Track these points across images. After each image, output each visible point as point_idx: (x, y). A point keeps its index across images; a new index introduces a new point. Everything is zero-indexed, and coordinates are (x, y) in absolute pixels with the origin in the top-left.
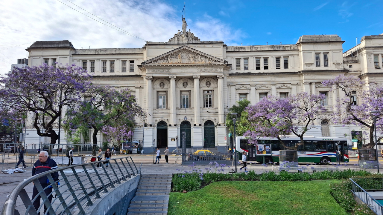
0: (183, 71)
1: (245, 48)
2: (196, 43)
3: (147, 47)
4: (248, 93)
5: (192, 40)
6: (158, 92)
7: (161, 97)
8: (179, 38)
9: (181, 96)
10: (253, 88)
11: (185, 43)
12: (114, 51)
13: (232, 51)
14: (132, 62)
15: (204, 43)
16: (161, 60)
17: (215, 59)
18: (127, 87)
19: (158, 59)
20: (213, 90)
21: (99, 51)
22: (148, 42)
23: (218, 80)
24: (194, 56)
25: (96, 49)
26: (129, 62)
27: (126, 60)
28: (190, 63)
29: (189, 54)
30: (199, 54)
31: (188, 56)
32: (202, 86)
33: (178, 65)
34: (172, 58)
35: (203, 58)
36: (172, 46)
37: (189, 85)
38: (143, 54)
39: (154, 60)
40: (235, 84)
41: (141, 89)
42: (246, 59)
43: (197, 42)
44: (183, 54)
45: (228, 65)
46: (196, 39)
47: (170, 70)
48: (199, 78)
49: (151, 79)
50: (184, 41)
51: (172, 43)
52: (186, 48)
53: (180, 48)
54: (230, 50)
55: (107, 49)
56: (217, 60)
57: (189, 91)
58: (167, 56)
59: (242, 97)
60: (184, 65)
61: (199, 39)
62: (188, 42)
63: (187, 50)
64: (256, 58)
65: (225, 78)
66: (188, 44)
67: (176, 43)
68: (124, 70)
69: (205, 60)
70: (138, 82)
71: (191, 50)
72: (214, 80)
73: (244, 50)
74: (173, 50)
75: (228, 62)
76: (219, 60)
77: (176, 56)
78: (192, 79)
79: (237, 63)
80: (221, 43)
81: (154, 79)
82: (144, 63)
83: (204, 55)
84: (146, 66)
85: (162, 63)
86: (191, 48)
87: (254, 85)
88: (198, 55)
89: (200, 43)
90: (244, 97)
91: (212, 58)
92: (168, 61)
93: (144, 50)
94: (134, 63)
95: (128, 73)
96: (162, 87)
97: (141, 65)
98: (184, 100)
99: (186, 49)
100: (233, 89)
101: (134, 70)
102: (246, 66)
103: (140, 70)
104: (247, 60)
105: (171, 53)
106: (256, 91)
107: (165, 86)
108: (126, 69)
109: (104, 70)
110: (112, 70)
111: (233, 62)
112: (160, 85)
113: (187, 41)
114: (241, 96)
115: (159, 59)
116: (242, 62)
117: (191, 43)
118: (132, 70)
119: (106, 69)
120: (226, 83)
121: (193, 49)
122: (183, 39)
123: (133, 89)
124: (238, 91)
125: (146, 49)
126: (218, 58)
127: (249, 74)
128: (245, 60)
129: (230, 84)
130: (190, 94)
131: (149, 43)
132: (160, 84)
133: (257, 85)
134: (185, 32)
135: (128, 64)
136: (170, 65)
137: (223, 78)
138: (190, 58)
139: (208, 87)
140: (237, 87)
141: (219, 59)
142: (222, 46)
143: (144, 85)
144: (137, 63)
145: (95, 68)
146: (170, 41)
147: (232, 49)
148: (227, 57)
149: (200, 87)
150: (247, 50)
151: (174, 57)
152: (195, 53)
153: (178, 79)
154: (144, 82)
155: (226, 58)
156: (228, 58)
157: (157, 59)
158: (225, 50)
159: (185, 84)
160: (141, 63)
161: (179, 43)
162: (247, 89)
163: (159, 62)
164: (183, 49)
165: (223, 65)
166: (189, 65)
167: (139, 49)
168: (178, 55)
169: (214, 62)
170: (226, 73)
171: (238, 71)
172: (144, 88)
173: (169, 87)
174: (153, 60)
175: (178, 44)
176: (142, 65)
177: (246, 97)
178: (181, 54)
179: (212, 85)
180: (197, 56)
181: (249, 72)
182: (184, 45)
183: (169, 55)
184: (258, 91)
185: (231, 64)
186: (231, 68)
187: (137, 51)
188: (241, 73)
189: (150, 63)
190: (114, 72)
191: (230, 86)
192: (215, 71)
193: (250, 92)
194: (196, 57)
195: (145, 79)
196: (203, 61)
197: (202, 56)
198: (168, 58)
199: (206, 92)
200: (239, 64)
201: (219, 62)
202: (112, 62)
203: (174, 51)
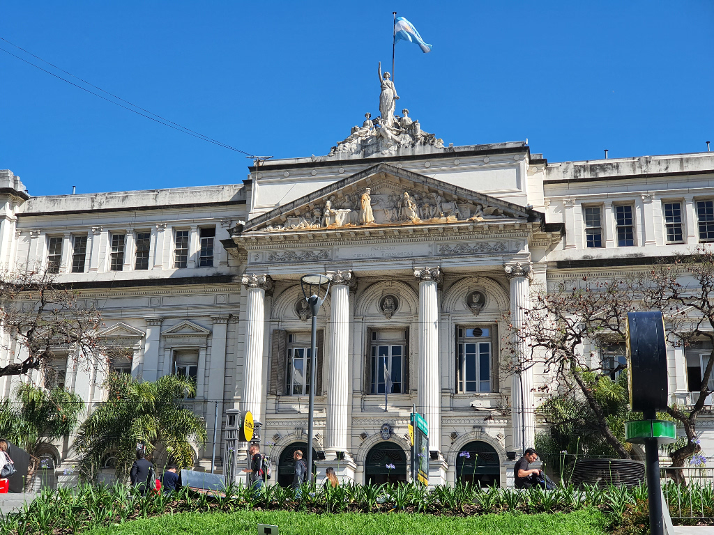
0: (379, 255)
2: (427, 153)
3: (255, 175)
5: (413, 144)
6: (290, 334)
11: (387, 156)
13: (568, 178)
14: (207, 231)
15: (457, 151)
16: (299, 216)
17: (495, 206)
19: (287, 215)
20: (496, 325)
23: (509, 284)
24: (418, 199)
26: (198, 232)
27: (189, 228)
28: (402, 222)
31: (398, 200)
32: (448, 311)
33: (356, 233)
34: (338, 208)
35: (450, 203)
37: (403, 308)
38: (245, 202)
39: (276, 217)
41: (231, 325)
42: (625, 206)
43: (430, 150)
44: (378, 193)
45: (548, 228)
46: (428, 139)
48: (435, 279)
49: (262, 286)
51: (340, 159)
52: (390, 171)
53: (366, 172)
54: (561, 174)
57: (404, 330)
60: (381, 230)
64: (663, 200)
65: (541, 277)
66: (397, 158)
67: (356, 156)
68: (181, 259)
69: (458, 211)
70: (222, 299)
71: (405, 176)
73: (615, 174)
74: (342, 181)
75: (544, 214)
78: (410, 281)
79: (590, 224)
80: (519, 148)
82: (239, 229)
83: (453, 193)
84: (246, 239)
85: (302, 225)
86: (408, 172)
88: (434, 194)
89: (441, 151)
90: (617, 352)
92: (324, 219)
93: (249, 188)
94: (214, 235)
95: (190, 271)
96: (303, 315)
99: (387, 175)
101: (214, 260)
104: (628, 210)
105: (334, 191)
108: (185, 256)
110: (142, 263)
111: (574, 219)
112: (299, 309)
113: (396, 148)
116: (608, 217)
117: (409, 154)
118: (206, 260)
119: (122, 261)
121: (413, 174)
122: (381, 143)
123: (205, 325)
126: (504, 203)
127: (638, 261)
128: (621, 210)
130: (406, 342)
131: (262, 164)
132: (299, 304)
134: (389, 118)
135: (194, 240)
136: (328, 232)
137: (527, 275)
138: (403, 205)
141: (510, 205)
142: (525, 161)
143: (242, 309)
144: (221, 234)
145: (87, 258)
147: (569, 170)
148: (547, 200)
149: (444, 313)
150: (626, 172)
152: (422, 186)
153: (359, 284)
154: (242, 300)
155: (543, 204)
156: (553, 204)
157: (284, 212)
158: (541, 177)
159: (389, 304)
160: (229, 230)
163: (292, 223)
165: (525, 225)
166: (400, 231)
168: (360, 197)
169: (489, 216)
170: (544, 260)
171: (596, 253)
172: (241, 324)
173: (328, 315)
174: (272, 219)
175: (362, 161)
176: (234, 236)
179: (491, 303)
185: (562, 226)
186: (563, 240)
188: (605, 257)
189: (259, 228)
190: (148, 268)
192: (496, 250)
195: (243, 289)
197: (447, 198)
198: (324, 210)
199: (469, 333)
200: (598, 224)
201: (511, 215)
202: (143, 236)
203: (347, 185)
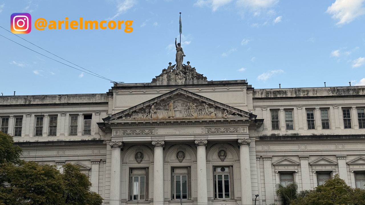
0: (178, 133)
1: (285, 92)
2: (199, 83)
3: (115, 91)
4: (295, 172)
5: (193, 79)
6: (131, 169)
7: (136, 180)
8: (170, 76)
9: (172, 177)
10: (304, 163)
11: (180, 84)
12: (58, 98)
13: (263, 97)
14: (88, 117)
15: (214, 83)
16: (138, 112)
17: (234, 111)
18: (76, 162)
19: (133, 112)
20: (232, 166)
21: (32, 99)
22: (116, 84)
23: (239, 147)
24: (196, 106)
25: (27, 96)
26: (83, 117)
27: (78, 115)
28: (189, 117)
29: (188, 102)
30: (205, 103)
31: (186, 106)
32: (211, 159)
33: (167, 122)
34: (157, 109)
35: (212, 109)
36: (158, 90)
37: (187, 157)
38: (107, 103)
39: (127, 113)
40: (270, 154)
41: (101, 165)
42: (289, 111)
43: (201, 82)
44: (176, 102)
45: (256, 121)
46: (200, 77)
47: (153, 131)
48: (205, 145)
49: (119, 147)
50: (179, 80)
51: (158, 85)
52: (183, 92)
53: (171, 92)
54: (260, 95)
55: (46, 96)
56: (237, 112)
57: (188, 168)
58: (149, 107)
59: (285, 180)
60: (179, 121)
61: (206, 78)
62: (185, 82)
63: (184, 95)
64: (306, 109)
65: (253, 144)
66: (185, 85)
67: (165, 83)
68: (73, 131)
69: (216, 112)
70: (96, 152)
71: (190, 95)
72: (232, 148)
73: (284, 96)
74: (160, 97)
75: (257, 116)
76: (240, 113)
77: (165, 106)
78: (192, 145)
79: (273, 118)
80: (243, 83)
81: (125, 147)
82: (108, 118)
83: (214, 104)
84: (112, 123)
85: (140, 117)
86: (191, 93)
87: (306, 157)
89: (206, 83)
90: (288, 180)
91: (228, 109)
92: (151, 114)
93: (110, 96)
94: (91, 119)
95: (79, 137)
97: (102, 121)
98: (178, 183)
99: (181, 94)
100: (268, 164)
101: (91, 131)
102: (289, 122)
103: (100, 130)
104: (290, 113)
105: (155, 101)
106: (311, 169)
107: (144, 159)
108: (76, 129)
109: (39, 132)
110: (53, 132)
111: (266, 116)
112: (136, 157)
113: (184, 80)
114: (284, 177)
115: (135, 112)
116: (282, 116)
117: (191, 83)
118: (87, 131)
119: (41, 131)
120: (255, 154)
121: (194, 94)
122: (177, 78)
123: (87, 164)
124: (277, 167)
125: (112, 95)
126: (238, 110)
127: (296, 138)
128: (287, 113)
129: (262, 155)
130: (189, 174)
131: (118, 85)
132: (136, 155)
133: (312, 157)
134: (181, 65)
135: (81, 120)
136: (153, 121)
137: (249, 144)
138: (189, 109)
139: (223, 160)
140: (275, 160)
141: (241, 111)
142: (245, 90)
143: (108, 157)
144: (96, 119)
145: (23, 129)
146: (154, 80)
147: (264, 93)
148: (255, 107)
149: (208, 161)
150: (289, 95)
151: (161, 107)
152: (198, 100)
153: (167, 146)
154: (108, 153)
155: (252, 109)
156: (257, 109)
157: (131, 111)
158: (251, 96)
159: (181, 155)
160: (103, 119)
161: (170, 84)
162: (294, 164)
163: (134, 116)
164: (177, 94)
165: (248, 120)
166: (188, 122)
167: (102, 95)
168: (168, 104)
169: (231, 116)
170: (254, 136)
171: (276, 132)
172: (107, 164)
173: (151, 160)
174: (124, 114)
175: (168, 86)
176: (106, 122)
177: (293, 180)
178: (173, 102)
179: (229, 156)
180: (201, 105)
181: (295, 134)
182: (179, 87)
183: (153, 104)
184: (314, 168)
185: (262, 120)
186: (262, 126)
187: (98, 98)
188: (281, 135)
189: (118, 118)
190: (56, 135)
191: (261, 159)
192: (234, 132)
193: (299, 169)
194: (200, 107)
195: (108, 147)
196: (213, 114)
198: (151, 110)
199: (219, 170)
200: (277, 118)
201: (241, 116)
202: (53, 118)
203: (162, 98)
